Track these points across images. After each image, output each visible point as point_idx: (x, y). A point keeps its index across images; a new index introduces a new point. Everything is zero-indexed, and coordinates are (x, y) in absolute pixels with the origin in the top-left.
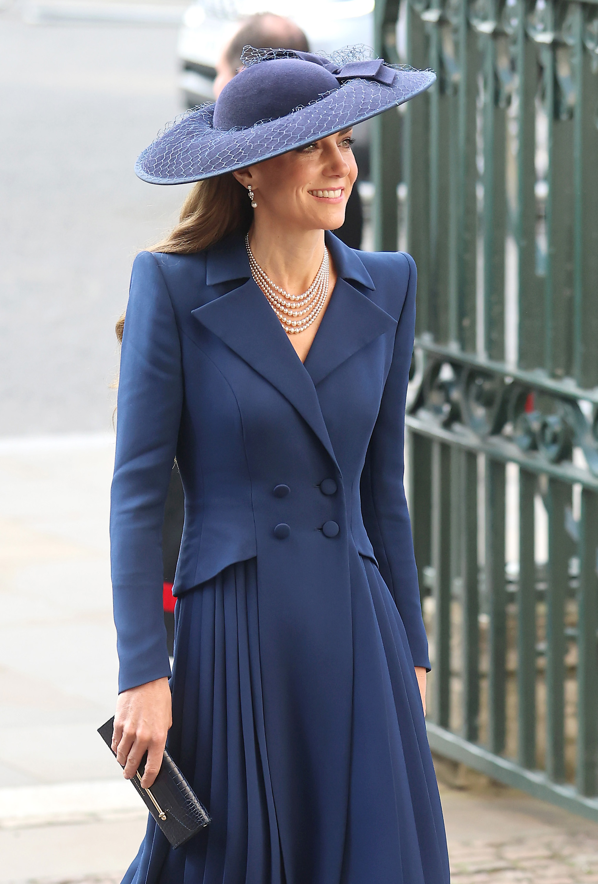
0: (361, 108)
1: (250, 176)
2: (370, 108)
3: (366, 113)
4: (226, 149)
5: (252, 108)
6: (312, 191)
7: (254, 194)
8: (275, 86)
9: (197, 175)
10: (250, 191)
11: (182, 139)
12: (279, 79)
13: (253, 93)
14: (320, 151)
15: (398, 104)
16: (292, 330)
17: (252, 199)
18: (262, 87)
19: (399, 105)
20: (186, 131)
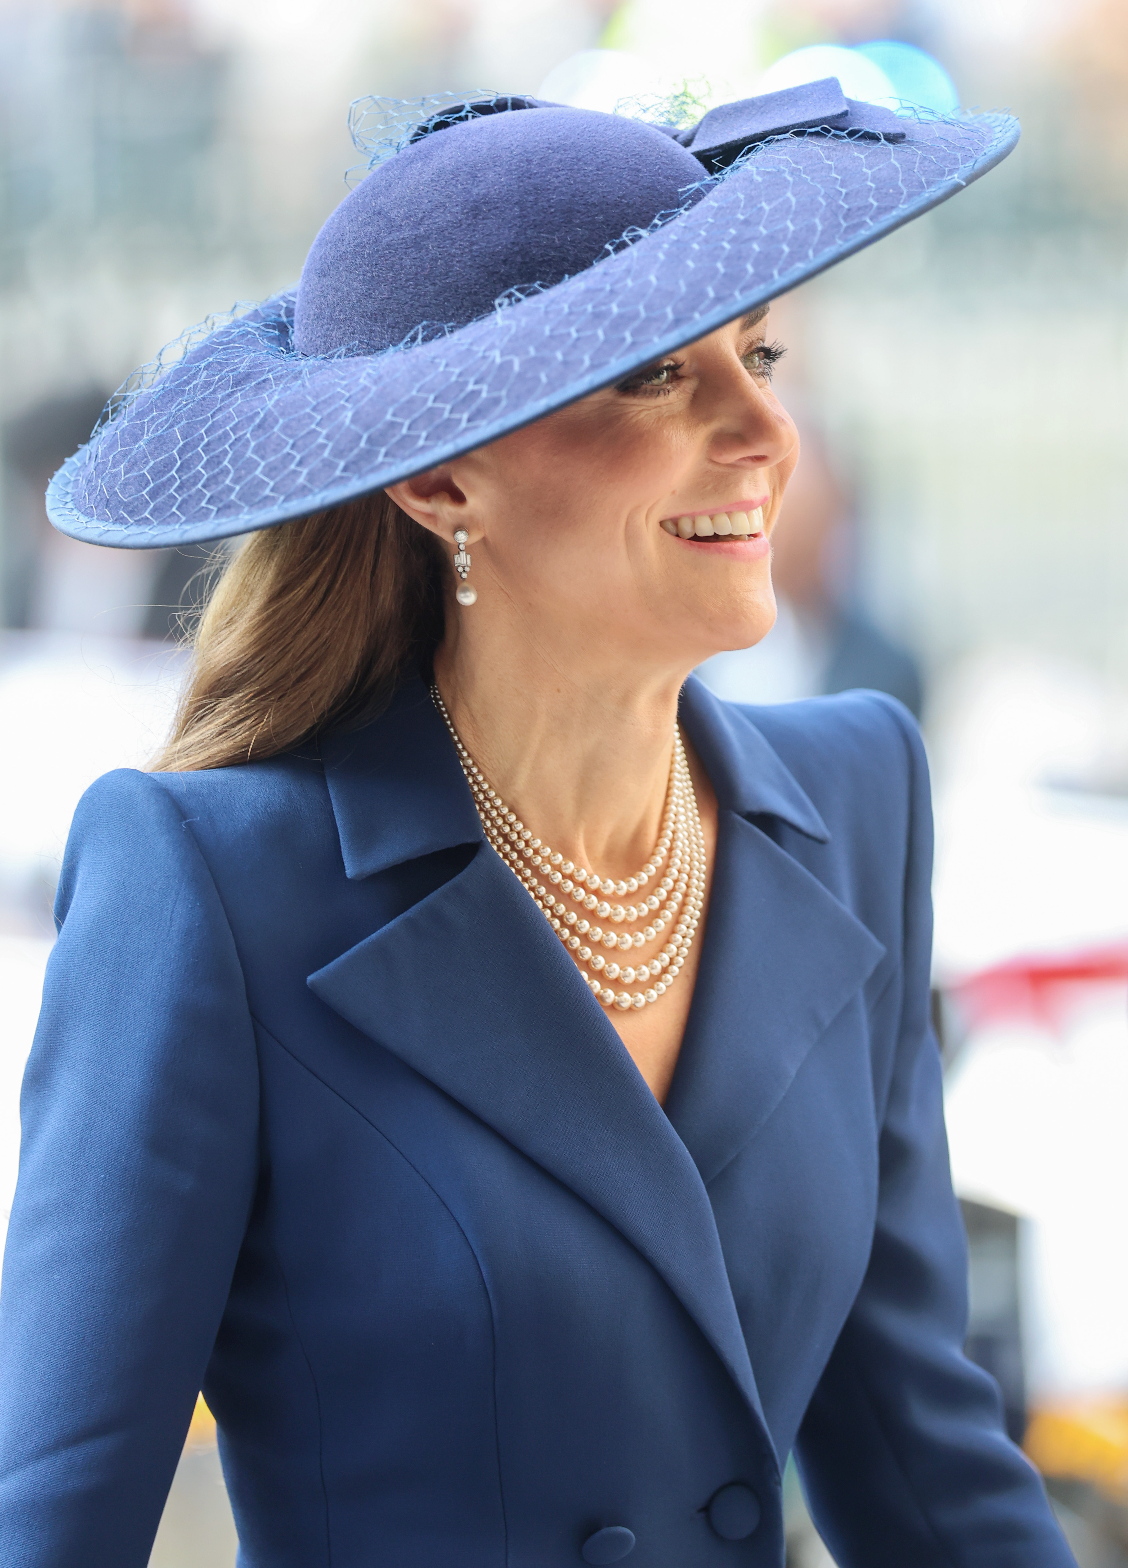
0: (846, 206)
1: (458, 498)
2: (875, 204)
3: (868, 220)
4: (414, 393)
5: (453, 266)
6: (675, 521)
7: (471, 558)
8: (521, 184)
9: (327, 487)
10: (462, 547)
11: (222, 401)
12: (529, 161)
13: (449, 217)
14: (689, 386)
15: (964, 184)
16: (626, 999)
17: (464, 575)
18: (478, 194)
19: (967, 185)
20: (230, 374)
